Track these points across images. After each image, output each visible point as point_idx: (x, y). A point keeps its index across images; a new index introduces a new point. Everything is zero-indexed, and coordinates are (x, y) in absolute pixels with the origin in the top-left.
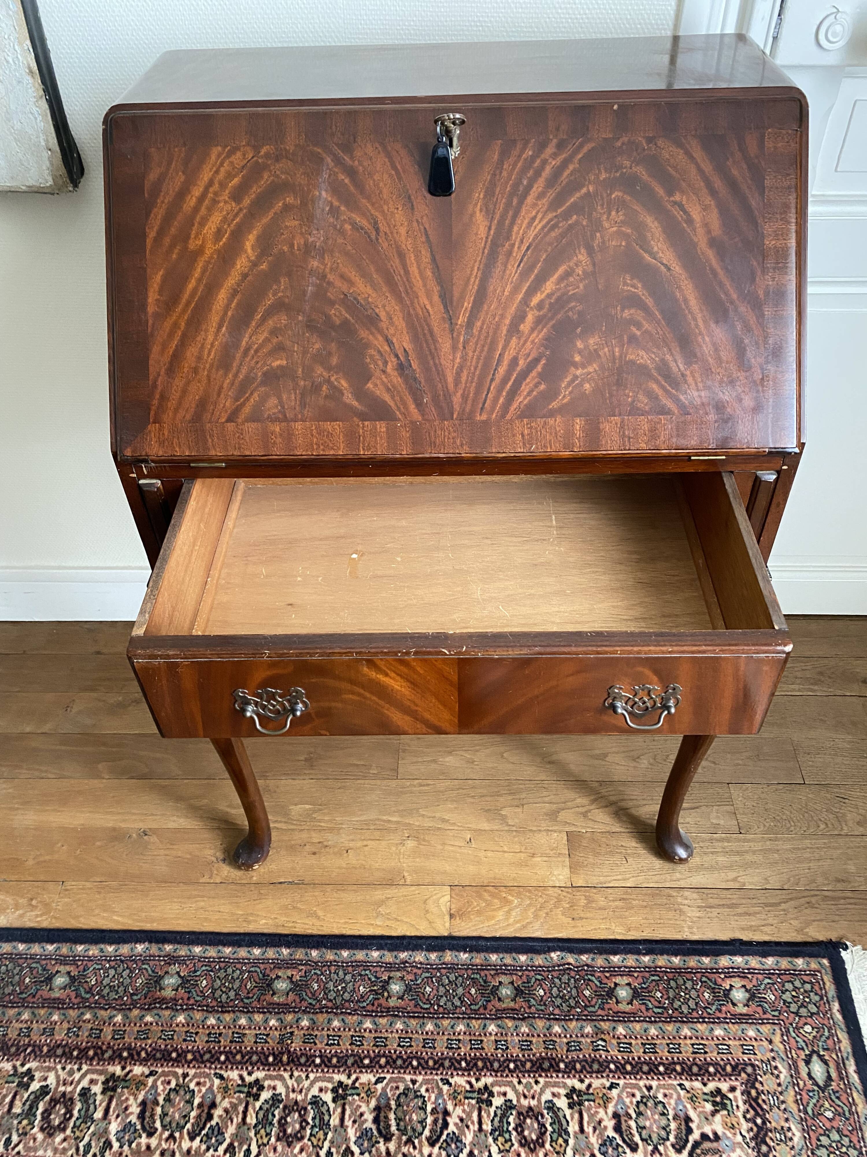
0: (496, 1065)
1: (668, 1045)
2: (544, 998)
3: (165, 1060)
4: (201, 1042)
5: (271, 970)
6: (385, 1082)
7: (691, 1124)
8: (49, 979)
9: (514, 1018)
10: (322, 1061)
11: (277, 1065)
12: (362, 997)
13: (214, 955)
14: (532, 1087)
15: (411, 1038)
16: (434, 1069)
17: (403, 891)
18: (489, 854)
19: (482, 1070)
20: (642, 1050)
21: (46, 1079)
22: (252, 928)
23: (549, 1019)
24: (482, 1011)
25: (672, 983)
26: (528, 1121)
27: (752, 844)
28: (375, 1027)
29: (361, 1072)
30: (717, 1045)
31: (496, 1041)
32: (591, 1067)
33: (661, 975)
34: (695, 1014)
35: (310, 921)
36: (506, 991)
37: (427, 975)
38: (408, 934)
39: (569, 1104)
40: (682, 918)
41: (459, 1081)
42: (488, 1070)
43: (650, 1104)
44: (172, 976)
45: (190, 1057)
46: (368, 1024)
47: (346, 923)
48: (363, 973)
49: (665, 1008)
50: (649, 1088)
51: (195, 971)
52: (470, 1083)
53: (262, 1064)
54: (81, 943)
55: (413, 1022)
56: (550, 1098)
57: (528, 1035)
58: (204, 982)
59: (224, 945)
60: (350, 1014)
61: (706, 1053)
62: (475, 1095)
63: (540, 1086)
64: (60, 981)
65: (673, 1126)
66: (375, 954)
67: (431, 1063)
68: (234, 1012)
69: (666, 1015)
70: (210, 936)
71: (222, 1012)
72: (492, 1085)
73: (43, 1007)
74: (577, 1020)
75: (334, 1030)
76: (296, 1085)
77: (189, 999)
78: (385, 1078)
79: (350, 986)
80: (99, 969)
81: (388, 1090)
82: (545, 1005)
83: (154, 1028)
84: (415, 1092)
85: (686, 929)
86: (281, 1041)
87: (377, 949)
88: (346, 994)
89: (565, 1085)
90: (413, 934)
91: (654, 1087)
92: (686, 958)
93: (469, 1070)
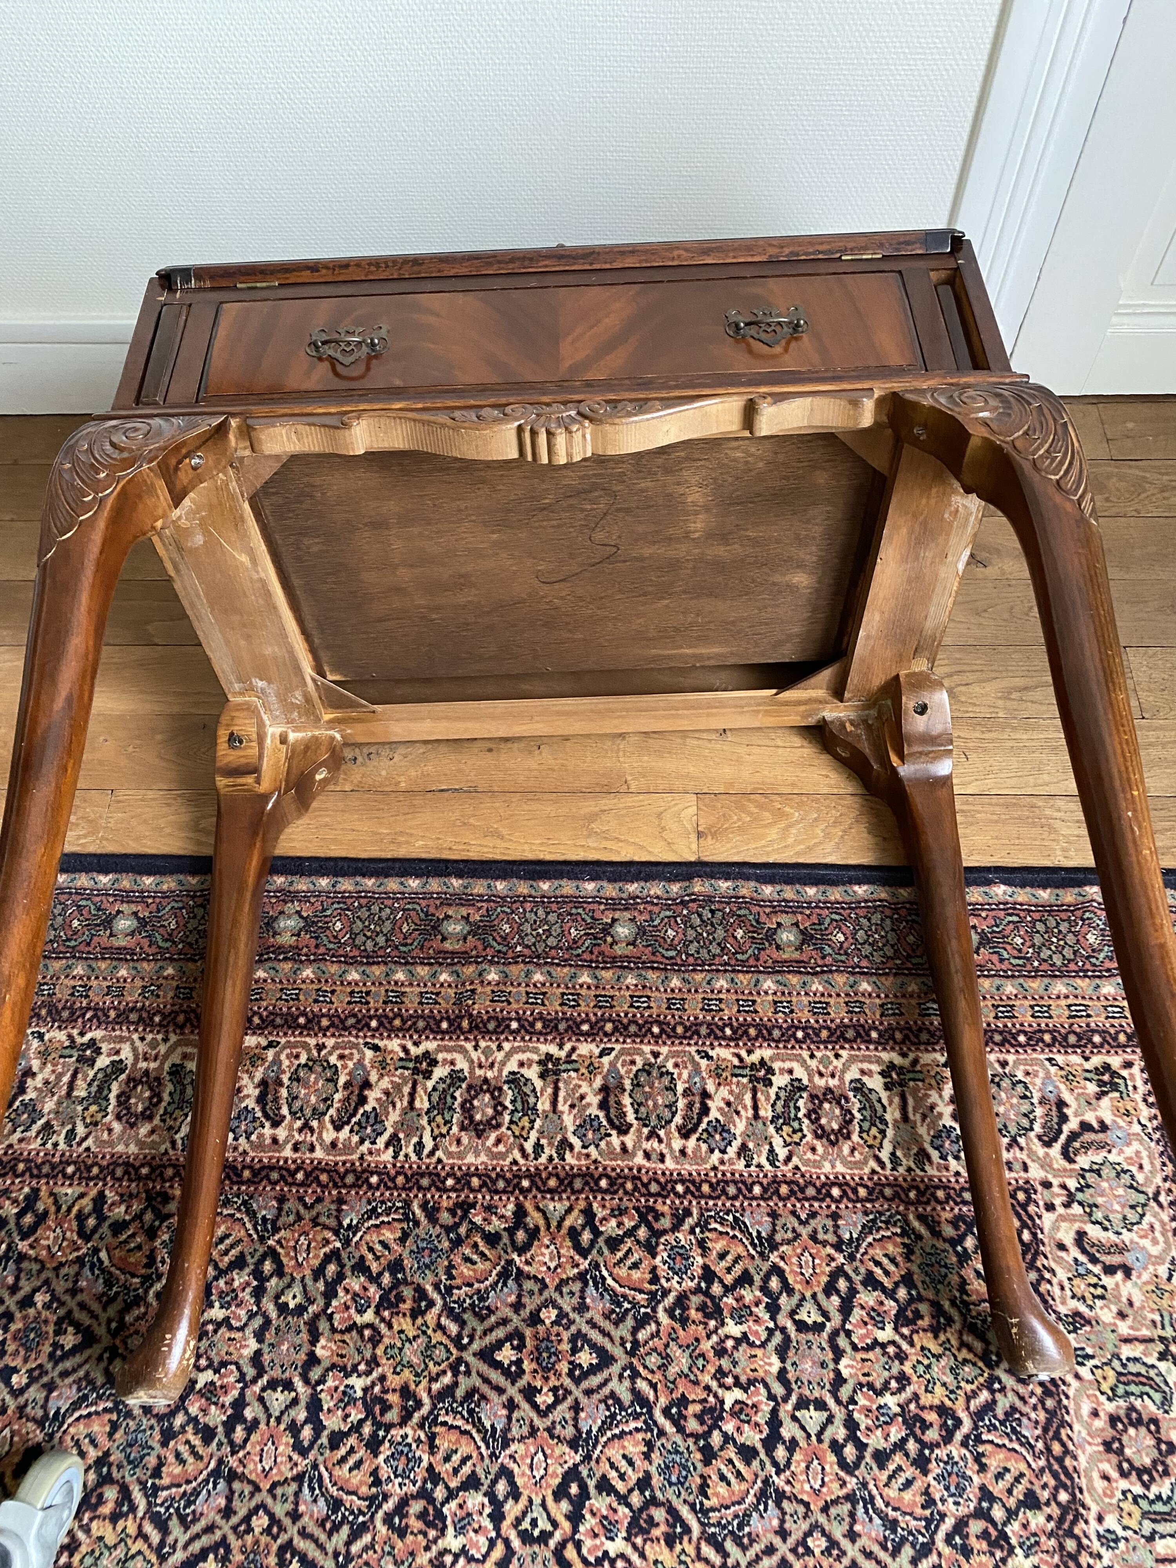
0: (776, 1033)
1: (1032, 1007)
2: (845, 945)
3: (290, 1027)
4: (340, 1003)
5: (437, 908)
6: (613, 1054)
7: (1065, 1110)
8: (108, 922)
9: (800, 973)
10: (522, 1026)
11: (454, 1032)
12: (575, 942)
13: (351, 888)
14: (831, 1063)
15: (648, 997)
16: (685, 1038)
17: (629, 800)
18: (755, 750)
19: (756, 1039)
20: (993, 1014)
21: (118, 1052)
22: (402, 852)
23: (853, 974)
24: (752, 962)
25: (1040, 926)
26: (826, 1106)
27: (1161, 734)
28: (595, 982)
29: (578, 1040)
30: (1105, 1007)
31: (775, 1002)
32: (917, 1037)
33: (1022, 914)
34: (1072, 966)
35: (490, 842)
36: (787, 936)
37: (668, 913)
38: (636, 859)
39: (886, 1084)
40: (1053, 836)
41: (724, 1053)
42: (765, 1039)
43: (1006, 1083)
44: (289, 917)
45: (325, 1022)
46: (585, 978)
47: (542, 844)
48: (574, 911)
49: (1028, 959)
50: (1004, 1064)
51: (324, 910)
52: (738, 1056)
53: (432, 1031)
54: (149, 874)
55: (651, 975)
56: (858, 1076)
57: (823, 995)
58: (338, 924)
59: (364, 876)
60: (558, 965)
61: (1089, 1016)
62: (747, 1071)
63: (843, 1060)
64: (124, 924)
65: (1039, 1111)
66: (590, 887)
67: (680, 1030)
68: (386, 963)
69: (1029, 967)
70: (340, 864)
71: (368, 963)
72: (771, 1059)
73: (104, 959)
74: (895, 975)
75: (535, 985)
76: (483, 1059)
77: (317, 946)
78: (613, 1049)
79: (556, 930)
80: (181, 909)
81: (619, 1065)
82: (846, 954)
83: (270, 986)
84: (659, 1068)
85: (1059, 853)
86: (459, 1000)
87: (592, 879)
88: (551, 939)
89: (879, 1061)
90: (643, 859)
91: (1011, 1063)
92: (1060, 892)
93: (737, 1039)
